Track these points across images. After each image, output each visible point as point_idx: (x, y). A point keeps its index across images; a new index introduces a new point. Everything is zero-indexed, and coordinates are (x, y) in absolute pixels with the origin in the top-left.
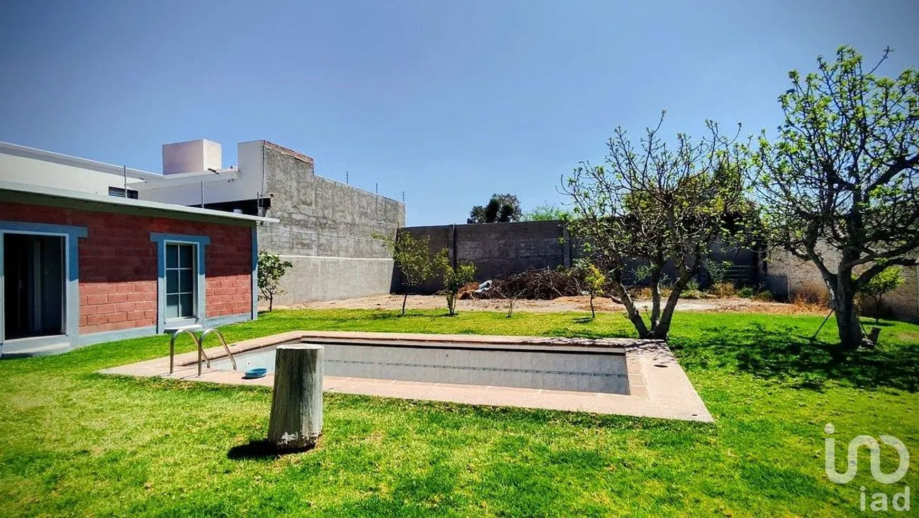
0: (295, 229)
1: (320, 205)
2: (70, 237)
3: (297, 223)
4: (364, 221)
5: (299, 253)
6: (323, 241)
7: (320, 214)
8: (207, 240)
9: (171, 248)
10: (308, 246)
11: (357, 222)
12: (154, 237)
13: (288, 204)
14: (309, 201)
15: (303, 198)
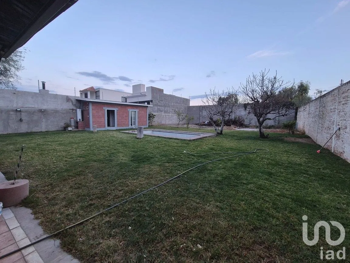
0: (159, 107)
1: (165, 101)
2: (115, 109)
3: (159, 106)
4: (177, 104)
5: (159, 113)
6: (166, 110)
7: (165, 103)
8: (138, 110)
9: (131, 111)
10: (162, 111)
11: (175, 105)
12: (129, 110)
13: (157, 102)
14: (162, 100)
15: (161, 99)
